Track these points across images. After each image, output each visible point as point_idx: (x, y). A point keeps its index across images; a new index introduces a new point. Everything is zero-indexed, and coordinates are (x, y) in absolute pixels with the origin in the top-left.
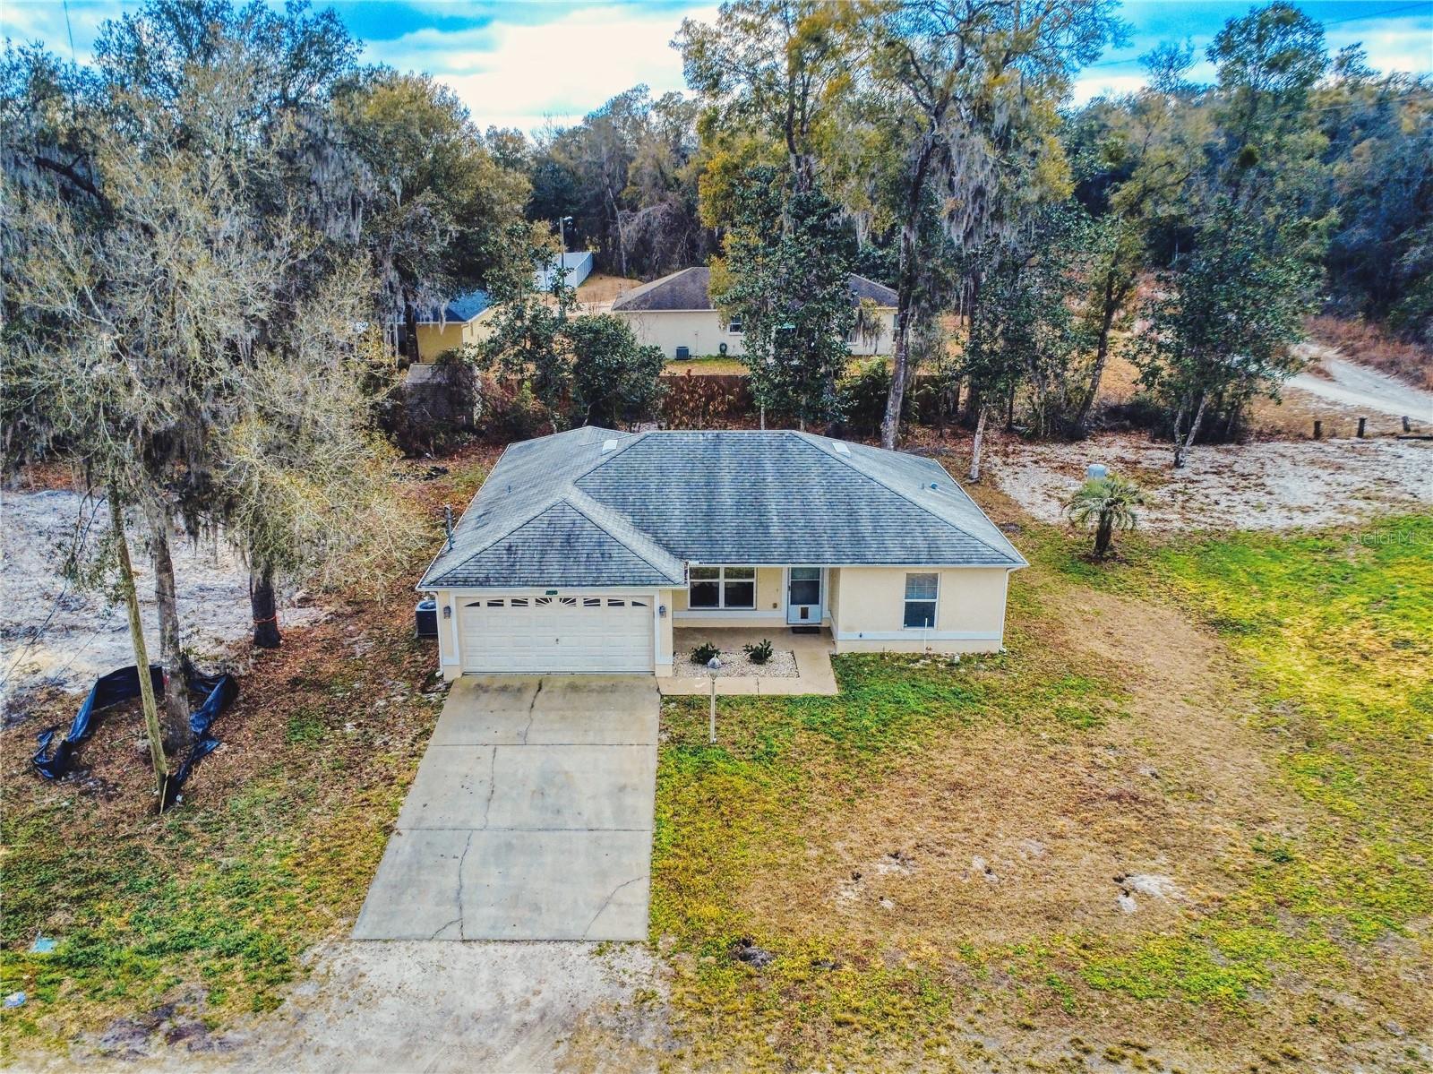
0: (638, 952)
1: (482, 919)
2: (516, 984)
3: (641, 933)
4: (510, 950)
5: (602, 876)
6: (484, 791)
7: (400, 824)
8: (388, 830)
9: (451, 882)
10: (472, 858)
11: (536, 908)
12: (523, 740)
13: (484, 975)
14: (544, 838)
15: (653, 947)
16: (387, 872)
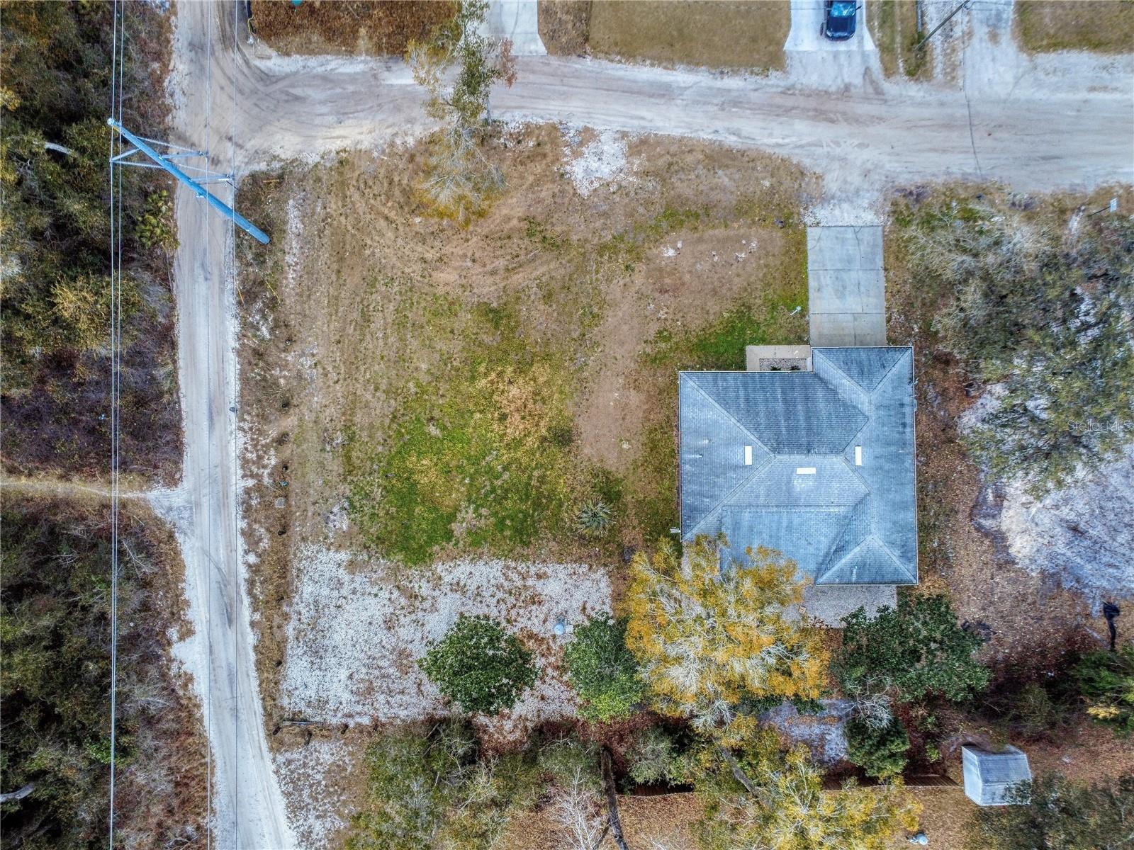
0: (809, 223)
1: (850, 234)
2: (837, 212)
3: (809, 230)
4: (841, 224)
5: (821, 251)
6: (862, 289)
7: (882, 273)
8: (886, 270)
9: (862, 248)
10: (858, 257)
11: (837, 238)
12: (855, 317)
13: (846, 215)
14: (839, 266)
15: (805, 224)
16: (880, 251)
